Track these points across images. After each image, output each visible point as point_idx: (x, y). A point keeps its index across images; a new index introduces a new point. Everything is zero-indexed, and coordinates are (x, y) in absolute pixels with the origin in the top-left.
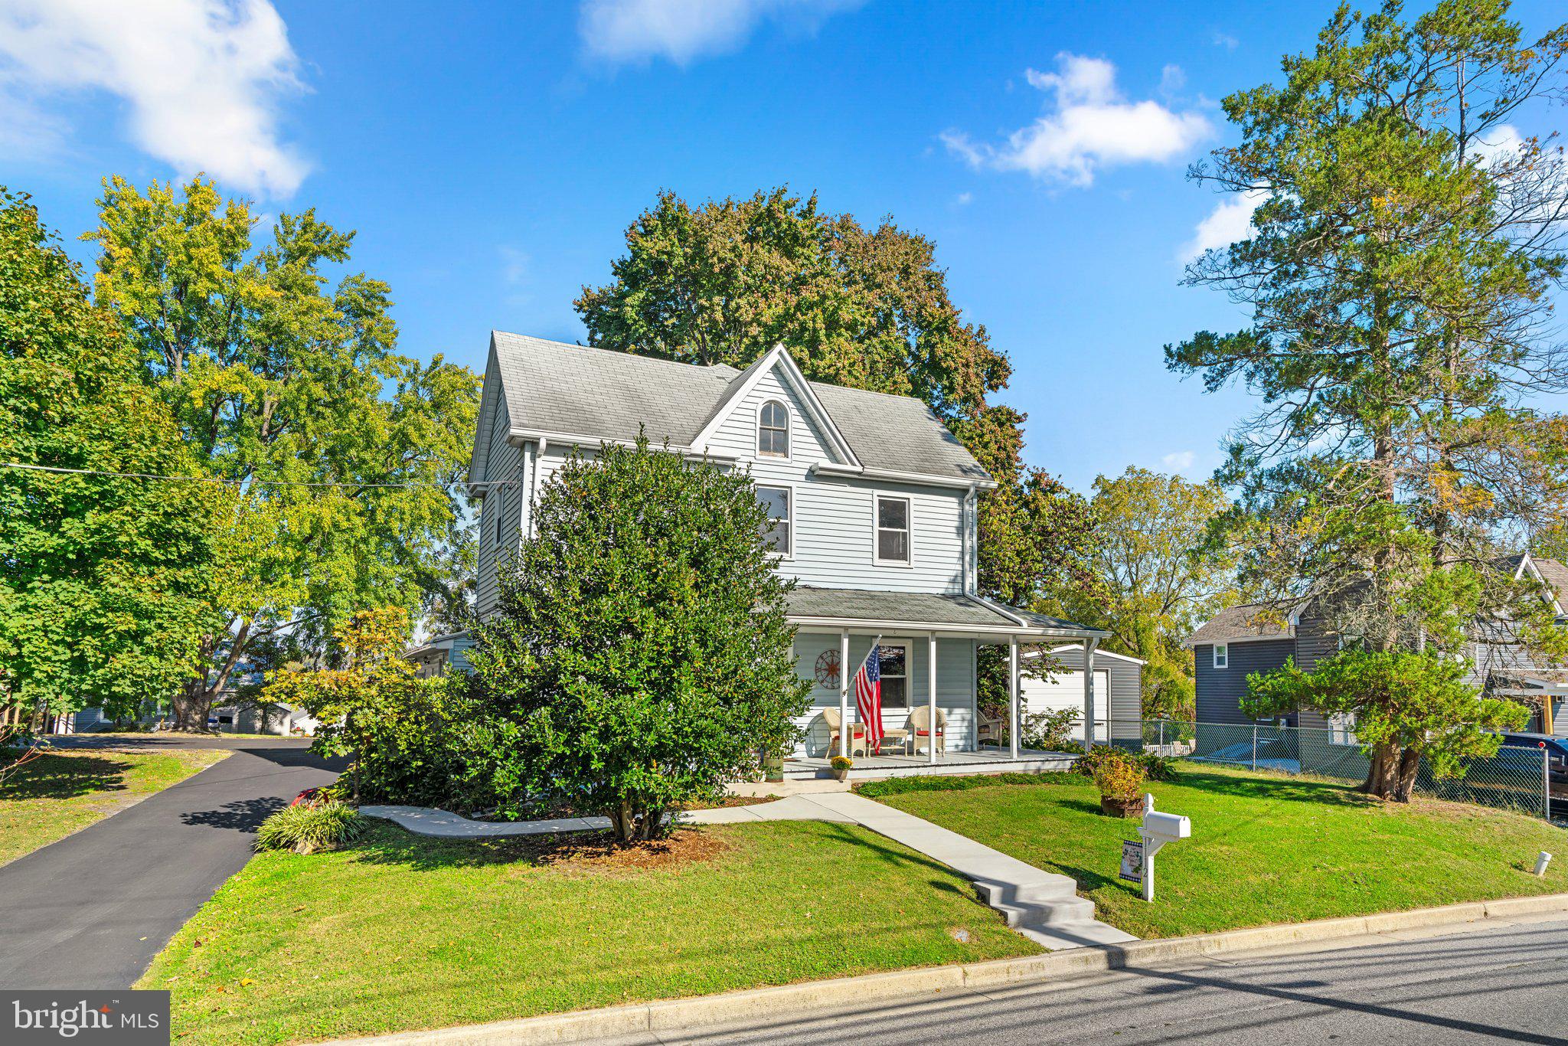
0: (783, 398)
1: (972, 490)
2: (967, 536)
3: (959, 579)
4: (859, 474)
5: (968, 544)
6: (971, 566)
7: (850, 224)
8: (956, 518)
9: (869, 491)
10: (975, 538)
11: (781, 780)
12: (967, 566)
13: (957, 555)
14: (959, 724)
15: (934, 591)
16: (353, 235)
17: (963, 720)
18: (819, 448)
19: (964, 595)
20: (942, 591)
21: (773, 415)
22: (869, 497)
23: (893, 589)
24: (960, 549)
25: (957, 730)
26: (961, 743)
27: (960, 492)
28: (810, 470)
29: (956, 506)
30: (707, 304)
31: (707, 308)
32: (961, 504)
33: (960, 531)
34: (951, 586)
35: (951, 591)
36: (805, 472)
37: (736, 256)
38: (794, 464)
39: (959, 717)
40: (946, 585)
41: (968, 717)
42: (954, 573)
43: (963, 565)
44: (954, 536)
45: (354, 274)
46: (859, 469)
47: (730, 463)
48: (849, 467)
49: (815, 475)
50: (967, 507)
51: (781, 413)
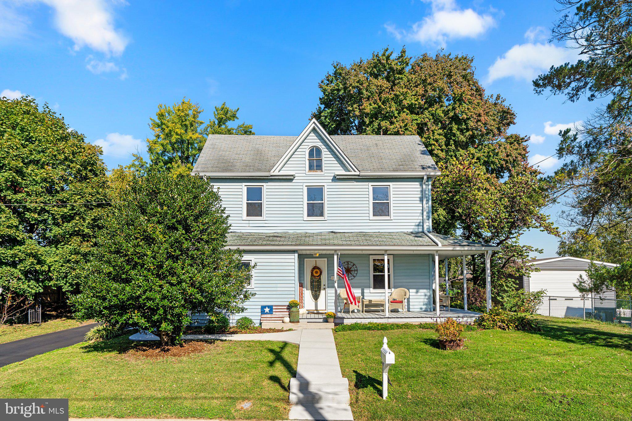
0: (320, 144)
1: (425, 178)
2: (425, 202)
3: (421, 224)
4: (359, 176)
5: (425, 206)
6: (429, 217)
7: (426, 58)
8: (419, 193)
9: (367, 183)
10: (430, 203)
11: (298, 322)
12: (425, 217)
13: (420, 211)
14: (423, 297)
15: (406, 231)
16: (238, 109)
17: (426, 295)
18: (339, 165)
19: (423, 232)
20: (411, 231)
21: (315, 153)
22: (367, 187)
23: (381, 231)
24: (421, 208)
25: (422, 300)
26: (424, 307)
27: (420, 179)
28: (334, 176)
29: (419, 186)
30: (351, 109)
31: (352, 111)
32: (421, 185)
33: (421, 200)
34: (417, 227)
35: (417, 230)
36: (332, 178)
37: (360, 84)
38: (326, 175)
39: (423, 294)
40: (413, 227)
41: (428, 294)
42: (419, 221)
43: (423, 217)
44: (418, 202)
45: (241, 123)
46: (358, 173)
47: (292, 177)
48: (353, 173)
49: (336, 179)
50: (424, 187)
51: (319, 151)
